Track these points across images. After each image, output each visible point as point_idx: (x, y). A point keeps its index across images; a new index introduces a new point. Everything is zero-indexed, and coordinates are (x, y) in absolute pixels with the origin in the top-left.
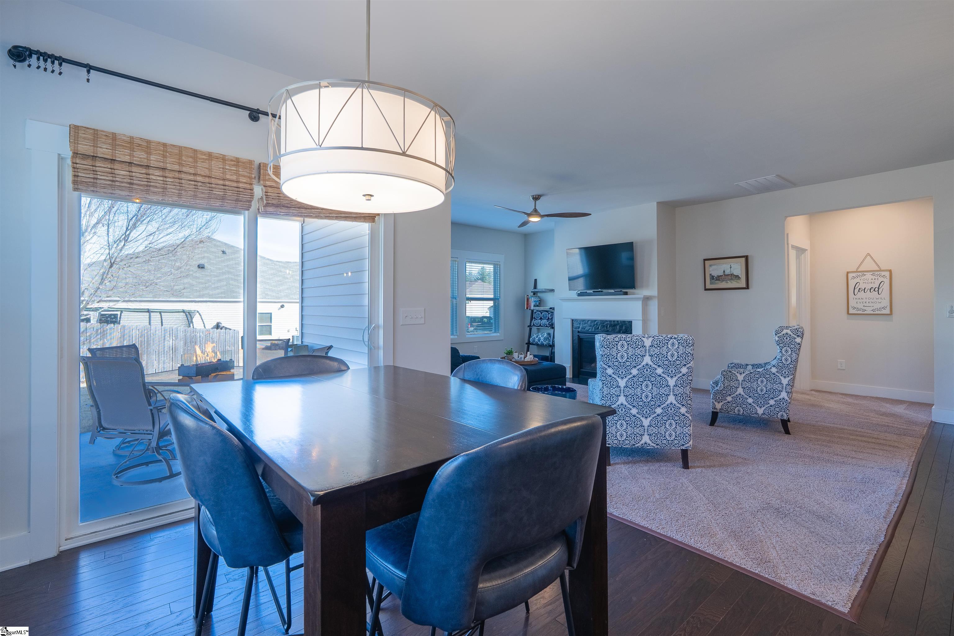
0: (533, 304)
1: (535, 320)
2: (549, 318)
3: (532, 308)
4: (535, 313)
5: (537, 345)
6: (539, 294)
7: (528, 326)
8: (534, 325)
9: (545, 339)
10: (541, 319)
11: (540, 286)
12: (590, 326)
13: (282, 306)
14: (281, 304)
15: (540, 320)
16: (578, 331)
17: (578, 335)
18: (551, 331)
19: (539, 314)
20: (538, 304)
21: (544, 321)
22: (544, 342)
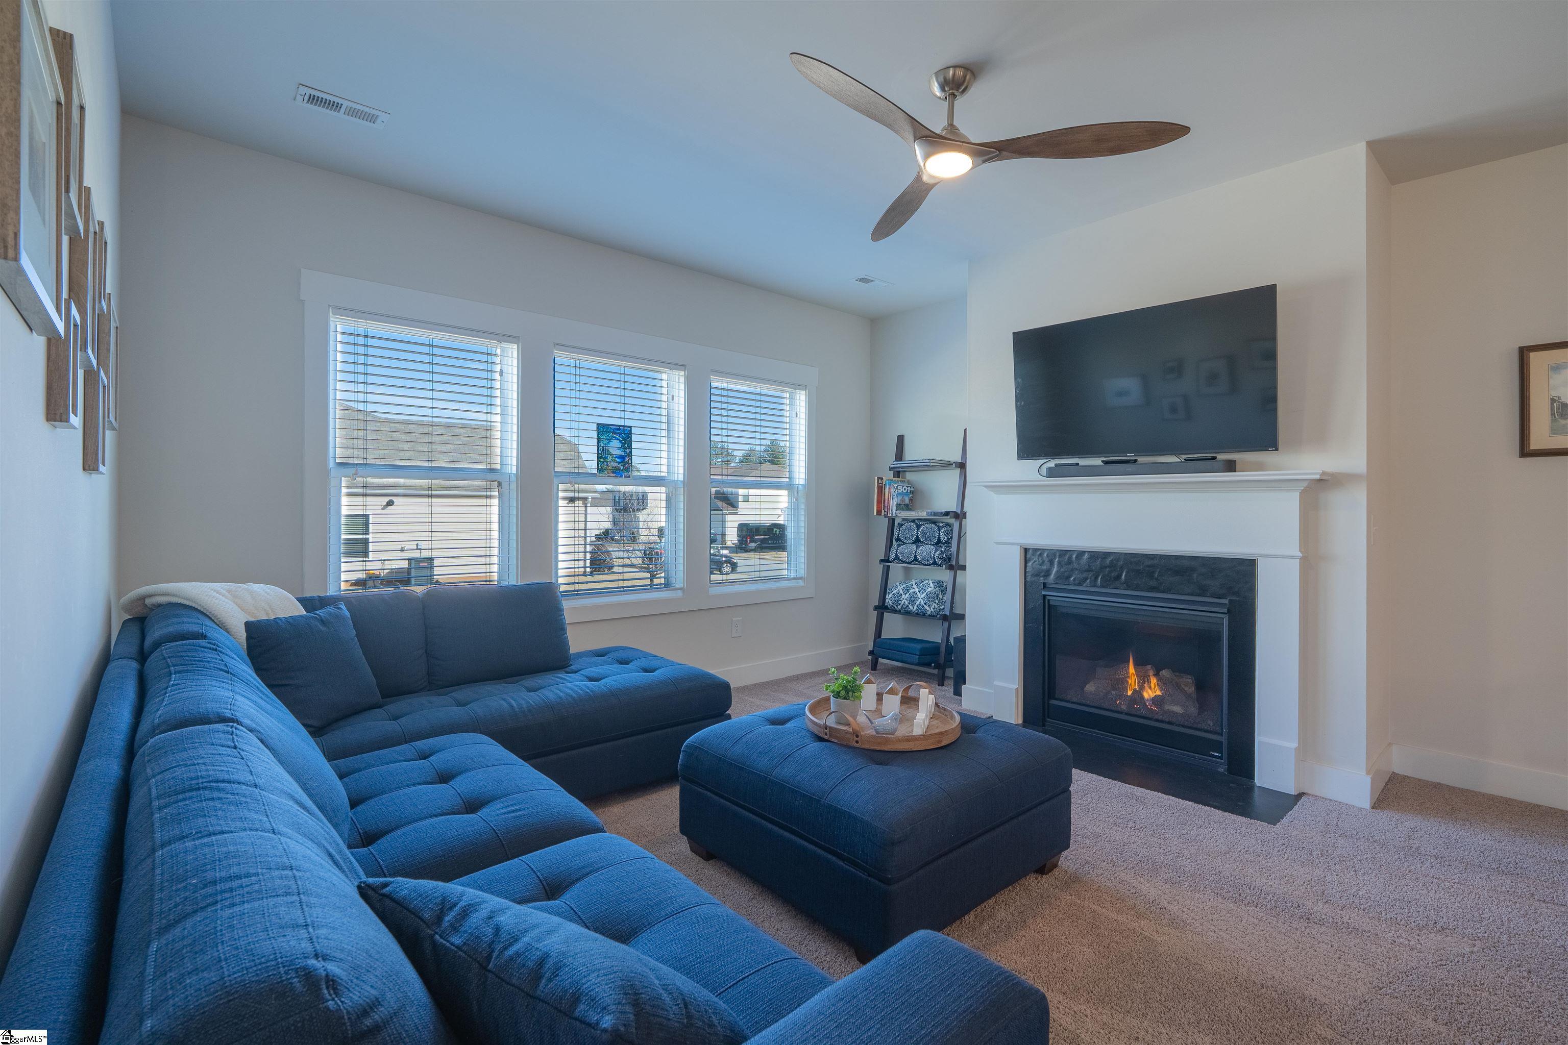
0: (895, 501)
1: (899, 546)
2: (939, 541)
3: (893, 511)
4: (901, 525)
5: (907, 613)
6: (909, 476)
7: (882, 561)
8: (897, 557)
9: (930, 598)
10: (917, 541)
11: (913, 453)
12: (1089, 571)
13: (390, 503)
14: (387, 499)
15: (914, 547)
16: (1044, 584)
17: (1044, 596)
18: (945, 575)
19: (910, 529)
20: (907, 501)
21: (926, 550)
22: (926, 607)
